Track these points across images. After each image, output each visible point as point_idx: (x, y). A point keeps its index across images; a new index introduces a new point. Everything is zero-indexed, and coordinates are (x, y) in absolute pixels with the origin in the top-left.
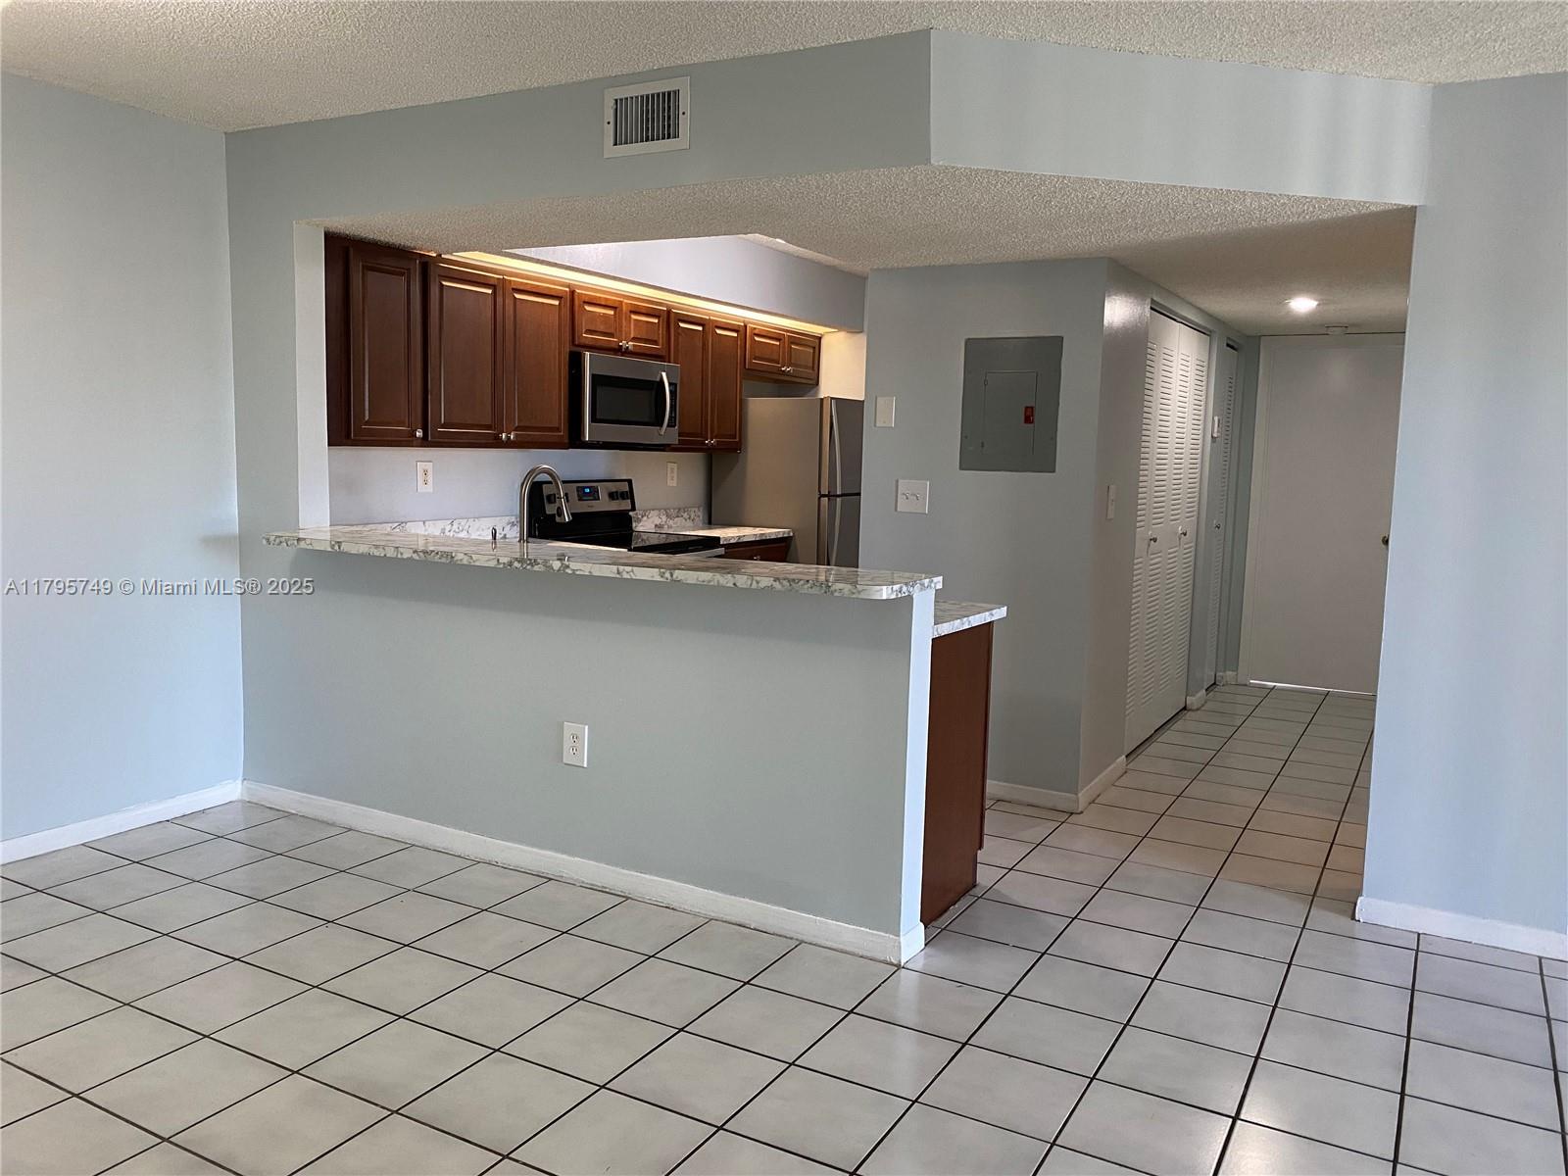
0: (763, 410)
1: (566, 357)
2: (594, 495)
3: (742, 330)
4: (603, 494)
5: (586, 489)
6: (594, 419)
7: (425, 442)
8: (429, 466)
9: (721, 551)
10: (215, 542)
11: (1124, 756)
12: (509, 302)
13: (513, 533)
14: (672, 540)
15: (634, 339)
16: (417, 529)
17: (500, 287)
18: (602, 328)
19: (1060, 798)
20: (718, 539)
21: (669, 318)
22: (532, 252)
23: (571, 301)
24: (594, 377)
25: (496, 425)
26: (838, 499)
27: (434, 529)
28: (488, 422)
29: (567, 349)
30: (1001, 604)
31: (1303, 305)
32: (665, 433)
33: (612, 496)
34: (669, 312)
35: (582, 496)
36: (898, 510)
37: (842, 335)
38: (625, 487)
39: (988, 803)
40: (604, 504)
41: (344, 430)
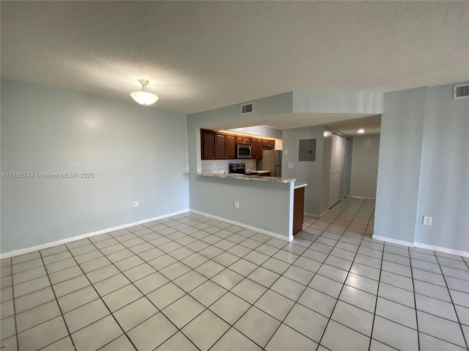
0: (265, 152)
1: (235, 146)
2: (239, 166)
3: (262, 140)
4: (240, 166)
5: (238, 165)
6: (239, 155)
7: (215, 159)
8: (215, 163)
9: (259, 175)
10: (185, 174)
11: (328, 209)
12: (227, 138)
13: (227, 172)
14: (251, 173)
15: (245, 142)
16: (214, 172)
17: (225, 135)
18: (240, 141)
19: (317, 216)
20: (258, 173)
21: (251, 139)
22: (230, 130)
23: (236, 137)
24: (239, 148)
25: (225, 156)
26: (278, 166)
27: (216, 172)
28: (223, 156)
29: (235, 144)
30: (306, 183)
31: (361, 131)
32: (250, 156)
33: (242, 166)
34: (251, 138)
35: (237, 166)
36: (288, 167)
37: (278, 140)
38: (244, 165)
39: (304, 216)
40: (241, 168)
41: (203, 158)
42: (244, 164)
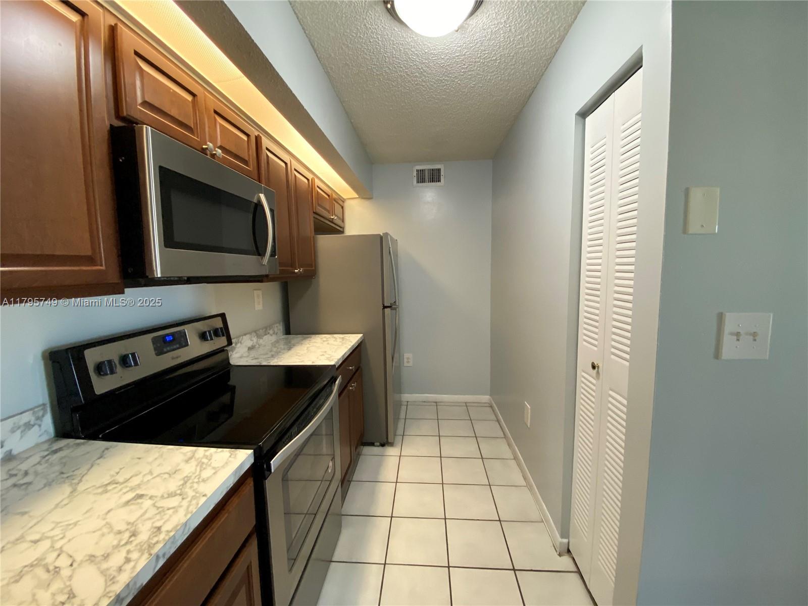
2: (179, 341)
3: (310, 180)
5: (167, 337)
6: (169, 241)
18: (172, 111)
21: (258, 141)
24: (165, 175)
32: (268, 263)
33: (204, 336)
34: (257, 135)
35: (163, 347)
40: (195, 348)
42: (223, 316)
